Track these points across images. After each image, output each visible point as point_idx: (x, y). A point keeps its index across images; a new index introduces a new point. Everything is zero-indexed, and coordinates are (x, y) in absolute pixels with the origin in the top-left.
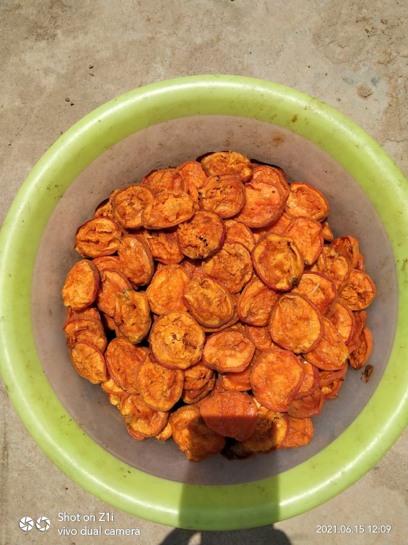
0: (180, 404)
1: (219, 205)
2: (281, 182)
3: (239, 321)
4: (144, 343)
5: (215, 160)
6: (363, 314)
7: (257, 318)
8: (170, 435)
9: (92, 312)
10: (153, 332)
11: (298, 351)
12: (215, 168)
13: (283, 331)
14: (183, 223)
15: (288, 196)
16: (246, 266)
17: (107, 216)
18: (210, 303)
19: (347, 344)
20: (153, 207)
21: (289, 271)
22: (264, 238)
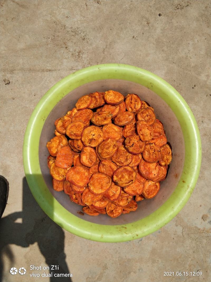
0: (68, 138)
1: (148, 152)
2: (159, 178)
3: (100, 161)
4: (91, 124)
5: (168, 150)
6: (105, 213)
7: (102, 168)
8: (56, 135)
9: (103, 102)
10: (95, 127)
11: (89, 185)
12: (164, 150)
13: (97, 179)
14: (139, 137)
15: (154, 181)
16: (123, 163)
17: (142, 106)
18: (107, 149)
19: (92, 205)
20: (146, 125)
21: (121, 180)
22: (135, 171)
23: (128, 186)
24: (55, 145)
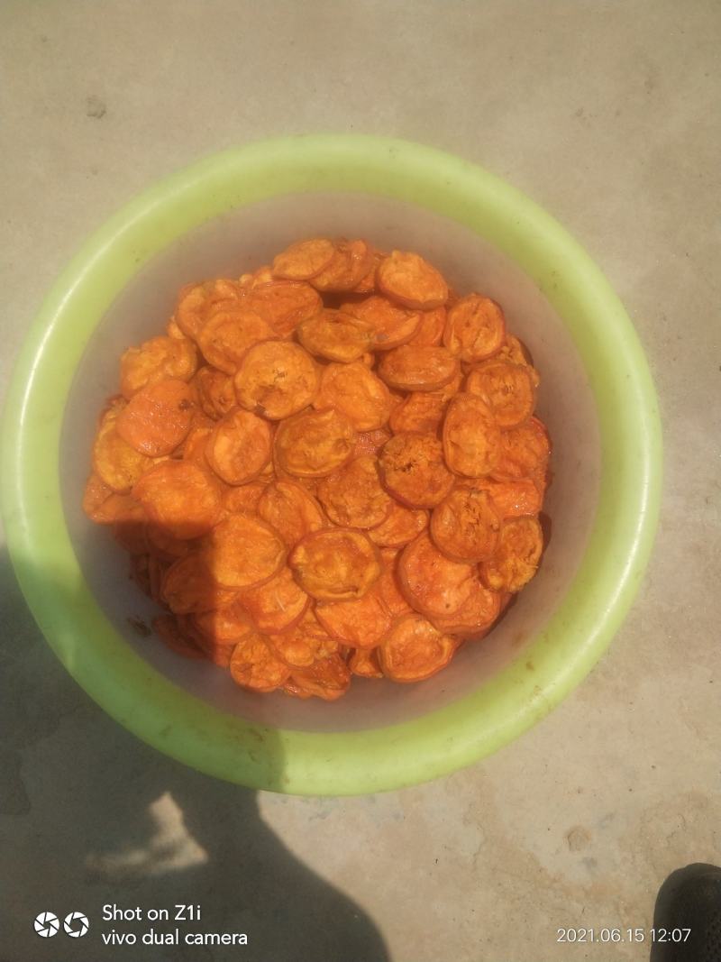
0: (201, 362)
1: (454, 514)
2: (461, 625)
3: (275, 477)
4: (296, 337)
5: (529, 539)
7: (270, 503)
8: (169, 334)
9: (370, 284)
15: (436, 628)
16: (348, 517)
17: (502, 352)
19: (189, 616)
21: (316, 572)
23: (337, 602)
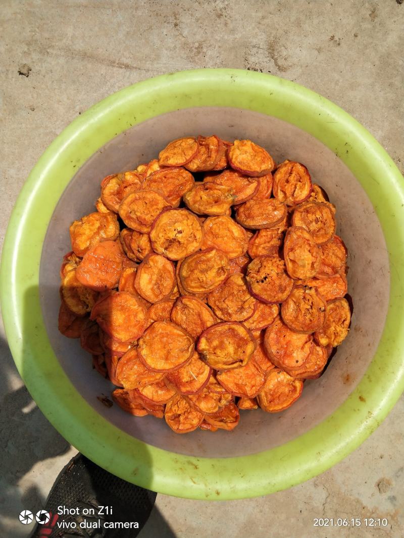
0: (122, 226)
1: (295, 304)
2: (306, 372)
3: (180, 295)
4: (183, 205)
5: (343, 313)
6: (160, 415)
7: (179, 312)
8: (99, 210)
9: (223, 164)
10: (189, 214)
11: (141, 342)
12: (334, 310)
13: (161, 333)
14: (285, 265)
15: (291, 376)
16: (230, 315)
17: (311, 196)
18: (203, 272)
19: (136, 390)
20: (308, 240)
21: (215, 353)
22: (253, 339)
23: (229, 370)
24: (87, 232)
